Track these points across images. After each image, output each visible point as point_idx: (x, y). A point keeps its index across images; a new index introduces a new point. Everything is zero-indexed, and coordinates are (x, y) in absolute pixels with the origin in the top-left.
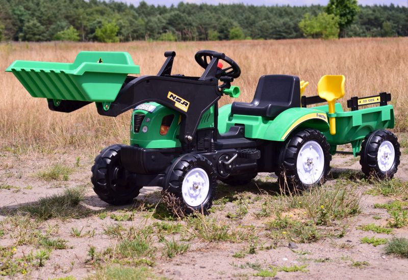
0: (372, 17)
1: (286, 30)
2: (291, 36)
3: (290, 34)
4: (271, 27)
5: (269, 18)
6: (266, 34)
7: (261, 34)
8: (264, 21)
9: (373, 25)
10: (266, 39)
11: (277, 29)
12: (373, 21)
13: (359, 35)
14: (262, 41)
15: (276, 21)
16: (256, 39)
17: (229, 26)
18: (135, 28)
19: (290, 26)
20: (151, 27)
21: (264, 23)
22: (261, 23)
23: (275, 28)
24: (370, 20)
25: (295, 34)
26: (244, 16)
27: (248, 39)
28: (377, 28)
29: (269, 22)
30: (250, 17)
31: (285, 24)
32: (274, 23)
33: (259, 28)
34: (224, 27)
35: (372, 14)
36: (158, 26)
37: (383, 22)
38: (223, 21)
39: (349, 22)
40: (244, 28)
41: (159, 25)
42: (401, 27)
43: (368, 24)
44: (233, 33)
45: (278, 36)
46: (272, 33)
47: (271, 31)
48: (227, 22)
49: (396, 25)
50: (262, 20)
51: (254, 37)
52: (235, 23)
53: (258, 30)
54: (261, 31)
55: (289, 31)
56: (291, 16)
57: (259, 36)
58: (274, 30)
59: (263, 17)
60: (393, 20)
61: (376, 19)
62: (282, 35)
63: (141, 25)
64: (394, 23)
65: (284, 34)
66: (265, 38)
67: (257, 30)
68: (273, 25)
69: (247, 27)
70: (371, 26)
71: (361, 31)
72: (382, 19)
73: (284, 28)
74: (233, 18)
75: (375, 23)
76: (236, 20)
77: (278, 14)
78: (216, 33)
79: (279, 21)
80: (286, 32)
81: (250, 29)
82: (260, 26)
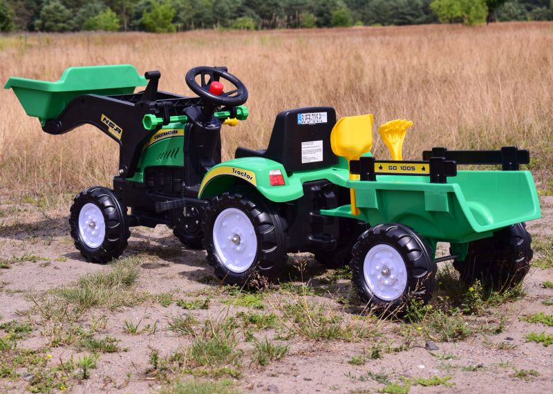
1: (412, 12)
2: (418, 20)
3: (418, 17)
4: (390, 8)
6: (383, 17)
7: (376, 18)
9: (536, 3)
10: (383, 25)
11: (400, 10)
13: (516, 18)
14: (378, 27)
16: (370, 25)
17: (331, 6)
18: (198, 11)
19: (417, 5)
20: (222, 9)
21: (380, 3)
22: (376, 2)
23: (396, 8)
25: (424, 17)
27: (359, 25)
28: (541, 7)
29: (388, 0)
31: (410, 3)
32: (395, 1)
33: (374, 9)
34: (323, 8)
36: (230, 9)
40: (352, 10)
41: (232, 6)
43: (529, 2)
44: (337, 16)
45: (401, 21)
46: (392, 17)
47: (391, 13)
48: (328, 1)
51: (367, 21)
52: (340, 3)
53: (373, 11)
54: (378, 14)
55: (417, 13)
57: (374, 21)
58: (394, 11)
62: (406, 19)
63: (207, 6)
65: (409, 18)
66: (383, 22)
67: (370, 12)
68: (394, 4)
69: (356, 8)
70: (534, 4)
71: (519, 11)
73: (409, 8)
78: (313, 17)
80: (412, 15)
81: (362, 11)
82: (375, 7)
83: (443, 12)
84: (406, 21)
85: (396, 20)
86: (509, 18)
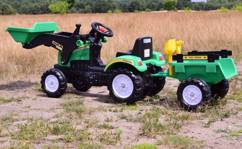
0: (80, 3)
1: (37, 10)
3: (39, 11)
4: (28, 8)
5: (27, 3)
6: (26, 12)
7: (23, 12)
8: (25, 5)
9: (80, 7)
11: (32, 9)
12: (80, 6)
14: (24, 15)
15: (31, 5)
16: (21, 14)
17: (7, 7)
19: (38, 8)
21: (25, 6)
22: (23, 6)
23: (31, 8)
24: (78, 5)
25: (41, 12)
26: (14, 2)
27: (17, 14)
28: (82, 9)
29: (27, 6)
30: (17, 3)
31: (36, 6)
32: (30, 6)
34: (3, 8)
35: (79, 2)
37: (85, 6)
38: (3, 5)
39: (72, 6)
40: (14, 9)
42: (93, 8)
43: (78, 7)
44: (9, 11)
45: (33, 13)
46: (29, 11)
47: (29, 10)
48: (5, 5)
49: (91, 7)
50: (24, 5)
51: (20, 13)
52: (10, 6)
53: (22, 9)
54: (24, 10)
55: (38, 10)
56: (39, 3)
57: (22, 13)
58: (30, 9)
59: (24, 3)
60: (90, 5)
61: (82, 4)
62: (34, 12)
64: (90, 6)
65: (36, 12)
66: (26, 13)
68: (30, 7)
69: (16, 8)
70: (79, 8)
71: (75, 10)
72: (85, 4)
74: (8, 3)
75: (81, 7)
76: (10, 4)
77: (32, 2)
79: (32, 5)
80: (36, 11)
81: (18, 9)
82: (23, 8)
83: (53, 10)
84: (35, 13)
85: (31, 13)
86: (72, 12)
